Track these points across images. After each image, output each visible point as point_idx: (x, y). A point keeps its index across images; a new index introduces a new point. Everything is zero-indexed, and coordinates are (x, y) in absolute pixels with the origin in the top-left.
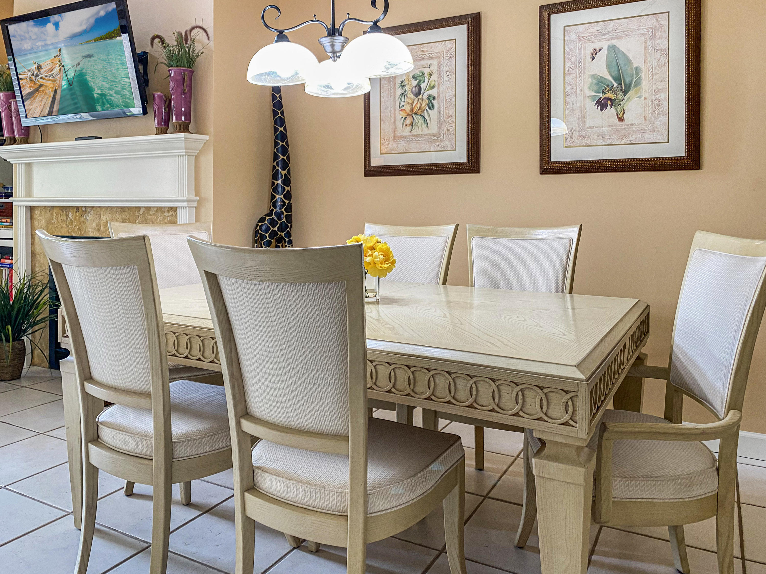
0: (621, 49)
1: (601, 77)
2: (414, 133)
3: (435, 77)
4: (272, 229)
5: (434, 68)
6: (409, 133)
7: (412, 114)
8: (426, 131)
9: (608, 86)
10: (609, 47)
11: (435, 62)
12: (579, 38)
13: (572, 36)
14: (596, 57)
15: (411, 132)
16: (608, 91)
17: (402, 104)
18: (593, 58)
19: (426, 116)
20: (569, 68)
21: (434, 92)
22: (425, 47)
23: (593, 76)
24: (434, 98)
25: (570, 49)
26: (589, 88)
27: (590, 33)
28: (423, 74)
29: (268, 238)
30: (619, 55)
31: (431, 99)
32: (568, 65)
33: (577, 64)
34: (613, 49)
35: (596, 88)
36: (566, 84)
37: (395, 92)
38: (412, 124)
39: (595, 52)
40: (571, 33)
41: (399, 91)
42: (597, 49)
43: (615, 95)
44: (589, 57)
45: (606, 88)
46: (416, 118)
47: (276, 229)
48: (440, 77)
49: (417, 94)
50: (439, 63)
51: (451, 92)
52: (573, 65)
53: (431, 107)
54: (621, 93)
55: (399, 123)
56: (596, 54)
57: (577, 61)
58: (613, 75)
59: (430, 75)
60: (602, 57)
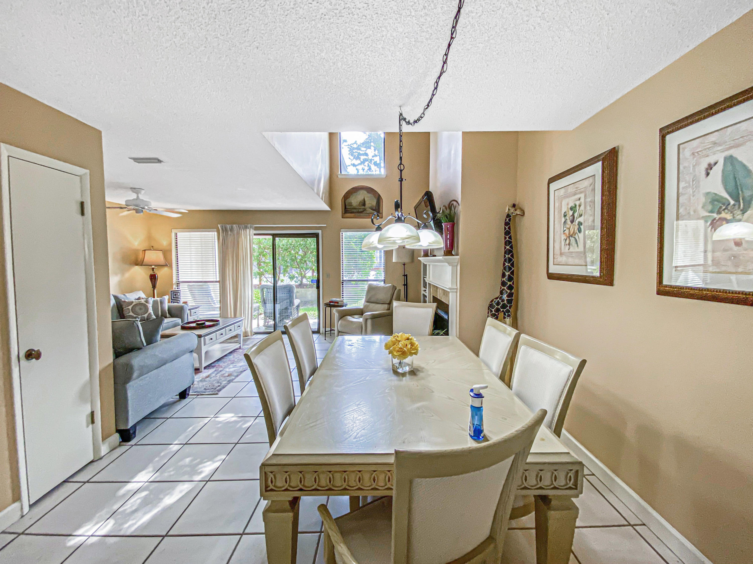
0: (740, 159)
1: (716, 194)
2: (571, 250)
3: (582, 207)
4: (496, 307)
5: (582, 200)
6: (568, 251)
7: (570, 236)
8: (577, 250)
9: (724, 204)
10: (726, 159)
11: (582, 196)
12: (693, 154)
13: (686, 153)
14: (711, 172)
15: (569, 250)
16: (724, 210)
17: (565, 229)
18: (708, 174)
19: (577, 238)
20: (683, 188)
21: (581, 219)
22: (577, 185)
23: (708, 194)
24: (581, 224)
25: (684, 168)
26: (703, 207)
27: (706, 146)
28: (576, 205)
29: (493, 312)
30: (738, 167)
31: (580, 224)
32: (682, 185)
33: (691, 183)
34: (730, 160)
35: (710, 207)
36: (680, 206)
37: (561, 221)
38: (569, 244)
39: (710, 167)
40: (686, 150)
41: (563, 220)
42: (712, 162)
43: (732, 214)
44: (704, 173)
45: (721, 207)
46: (572, 239)
47: (499, 307)
48: (585, 207)
49: (572, 222)
50: (585, 196)
51: (591, 219)
52: (687, 185)
53: (580, 231)
54: (739, 212)
55: (563, 243)
56: (711, 169)
57: (691, 180)
58: (730, 190)
59: (580, 206)
60: (717, 171)
